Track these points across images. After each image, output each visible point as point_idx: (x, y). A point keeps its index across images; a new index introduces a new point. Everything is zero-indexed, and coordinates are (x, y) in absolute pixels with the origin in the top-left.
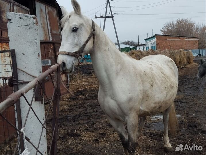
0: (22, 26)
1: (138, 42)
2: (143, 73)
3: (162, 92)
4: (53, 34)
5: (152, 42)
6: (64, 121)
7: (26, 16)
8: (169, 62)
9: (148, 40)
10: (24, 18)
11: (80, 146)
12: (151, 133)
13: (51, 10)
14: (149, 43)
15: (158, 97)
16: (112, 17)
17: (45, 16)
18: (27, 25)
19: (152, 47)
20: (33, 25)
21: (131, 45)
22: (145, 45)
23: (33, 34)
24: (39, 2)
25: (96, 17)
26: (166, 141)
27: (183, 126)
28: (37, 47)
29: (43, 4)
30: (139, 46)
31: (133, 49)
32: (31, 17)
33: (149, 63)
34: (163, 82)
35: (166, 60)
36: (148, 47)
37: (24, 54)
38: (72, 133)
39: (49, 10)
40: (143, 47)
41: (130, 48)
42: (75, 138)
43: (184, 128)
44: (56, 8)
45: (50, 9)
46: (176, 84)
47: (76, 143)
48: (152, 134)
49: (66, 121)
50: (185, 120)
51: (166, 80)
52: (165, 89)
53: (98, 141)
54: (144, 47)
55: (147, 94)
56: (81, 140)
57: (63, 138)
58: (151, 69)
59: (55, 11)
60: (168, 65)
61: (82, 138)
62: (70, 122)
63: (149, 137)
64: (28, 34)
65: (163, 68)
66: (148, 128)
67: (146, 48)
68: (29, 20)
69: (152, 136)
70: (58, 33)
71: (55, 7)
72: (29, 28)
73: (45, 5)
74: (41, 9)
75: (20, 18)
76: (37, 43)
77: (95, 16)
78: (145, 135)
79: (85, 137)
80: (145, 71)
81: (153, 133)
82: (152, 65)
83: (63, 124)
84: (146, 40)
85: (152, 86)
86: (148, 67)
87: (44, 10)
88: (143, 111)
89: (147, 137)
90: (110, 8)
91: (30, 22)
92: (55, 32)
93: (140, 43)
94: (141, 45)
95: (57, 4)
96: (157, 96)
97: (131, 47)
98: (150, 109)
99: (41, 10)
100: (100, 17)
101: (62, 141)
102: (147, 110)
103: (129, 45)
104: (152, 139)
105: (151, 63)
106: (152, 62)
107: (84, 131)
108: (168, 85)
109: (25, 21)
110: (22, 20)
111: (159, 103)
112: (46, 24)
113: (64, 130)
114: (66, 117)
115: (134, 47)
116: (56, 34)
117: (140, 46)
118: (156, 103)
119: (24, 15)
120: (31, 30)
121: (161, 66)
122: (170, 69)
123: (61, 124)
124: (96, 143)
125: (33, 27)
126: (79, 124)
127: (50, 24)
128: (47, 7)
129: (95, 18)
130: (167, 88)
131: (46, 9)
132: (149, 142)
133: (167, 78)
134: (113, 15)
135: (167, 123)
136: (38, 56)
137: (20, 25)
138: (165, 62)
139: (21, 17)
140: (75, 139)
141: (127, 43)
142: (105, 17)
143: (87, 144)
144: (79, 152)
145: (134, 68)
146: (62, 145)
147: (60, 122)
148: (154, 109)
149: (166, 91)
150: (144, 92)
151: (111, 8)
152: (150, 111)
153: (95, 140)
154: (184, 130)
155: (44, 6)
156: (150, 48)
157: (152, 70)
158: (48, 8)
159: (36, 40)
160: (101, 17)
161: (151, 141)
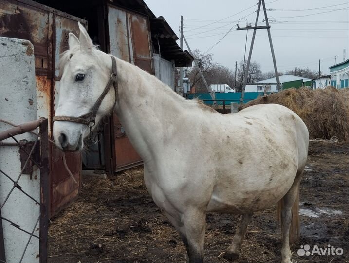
0: (5, 56)
1: (320, 72)
2: (223, 140)
3: (261, 174)
4: (138, 60)
5: (342, 73)
6: (136, 205)
7: (12, 41)
8: (287, 118)
9: (336, 68)
10: (9, 44)
11: (143, 249)
12: (269, 240)
13: (138, 20)
14: (338, 74)
15: (252, 183)
16: (268, 28)
17: (126, 31)
18: (12, 56)
19: (342, 82)
20: (21, 55)
21: (306, 77)
22: (329, 77)
23: (21, 69)
24: (116, 8)
25: (239, 27)
26: (285, 257)
27: (336, 233)
28: (27, 90)
29: (123, 11)
30: (319, 78)
31: (309, 83)
32: (18, 43)
33: (248, 120)
34: (266, 157)
35: (282, 116)
36: (335, 82)
37: (7, 100)
38: (139, 226)
39: (133, 21)
40: (327, 81)
41: (303, 83)
42: (142, 234)
43: (338, 235)
44: (147, 16)
45: (134, 18)
46: (294, 160)
47: (138, 243)
48: (271, 242)
49: (140, 205)
50: (345, 222)
51: (274, 153)
52: (268, 168)
53: (176, 243)
54: (329, 80)
55: (228, 177)
56: (149, 238)
57: (122, 232)
58: (247, 131)
59: (145, 21)
60: (283, 125)
61: (152, 236)
62: (146, 206)
63: (265, 245)
64: (14, 70)
65: (271, 131)
66: (271, 230)
67: (331, 83)
68: (16, 48)
69: (271, 244)
70: (148, 58)
71: (145, 16)
72: (16, 60)
73: (127, 12)
74: (118, 19)
75: (4, 44)
76: (27, 83)
77: (237, 25)
78: (259, 242)
79: (157, 234)
80: (230, 136)
81: (274, 240)
82: (251, 124)
83: (134, 210)
84: (331, 68)
85: (241, 163)
86: (241, 128)
87: (124, 20)
88: (223, 203)
89: (261, 246)
90: (265, 12)
91: (18, 51)
92: (143, 57)
93: (322, 74)
94: (324, 77)
95: (149, 9)
96: (250, 180)
97: (305, 80)
98: (235, 202)
99: (119, 21)
100: (246, 27)
101: (118, 238)
102: (230, 203)
103: (301, 76)
104: (268, 251)
105: (250, 121)
106: (253, 119)
107: (160, 224)
108: (277, 162)
109: (9, 49)
110: (6, 47)
111: (254, 193)
112: (127, 43)
113: (131, 219)
114: (142, 197)
115: (310, 80)
116: (144, 60)
117: (321, 79)
118: (247, 193)
119: (8, 39)
120: (18, 63)
121: (268, 127)
122: (286, 133)
123: (131, 209)
124: (170, 246)
125: (21, 58)
126: (158, 211)
127: (134, 43)
128: (129, 15)
129: (237, 29)
130: (272, 168)
131: (128, 19)
132: (261, 254)
133: (277, 149)
134: (269, 25)
135: (288, 224)
136: (29, 104)
137: (3, 55)
138: (279, 119)
139: (4, 42)
140: (139, 237)
141: (297, 73)
142: (256, 28)
143: (156, 246)
144: (136, 259)
145: (205, 130)
146: (116, 243)
147: (129, 206)
148: (244, 202)
149: (271, 174)
150: (221, 173)
151: (267, 11)
152: (237, 205)
153: (171, 241)
154: (336, 239)
155: (125, 15)
156: (338, 83)
157: (249, 134)
158: (131, 17)
159: (26, 78)
160: (248, 28)
161: (266, 253)
